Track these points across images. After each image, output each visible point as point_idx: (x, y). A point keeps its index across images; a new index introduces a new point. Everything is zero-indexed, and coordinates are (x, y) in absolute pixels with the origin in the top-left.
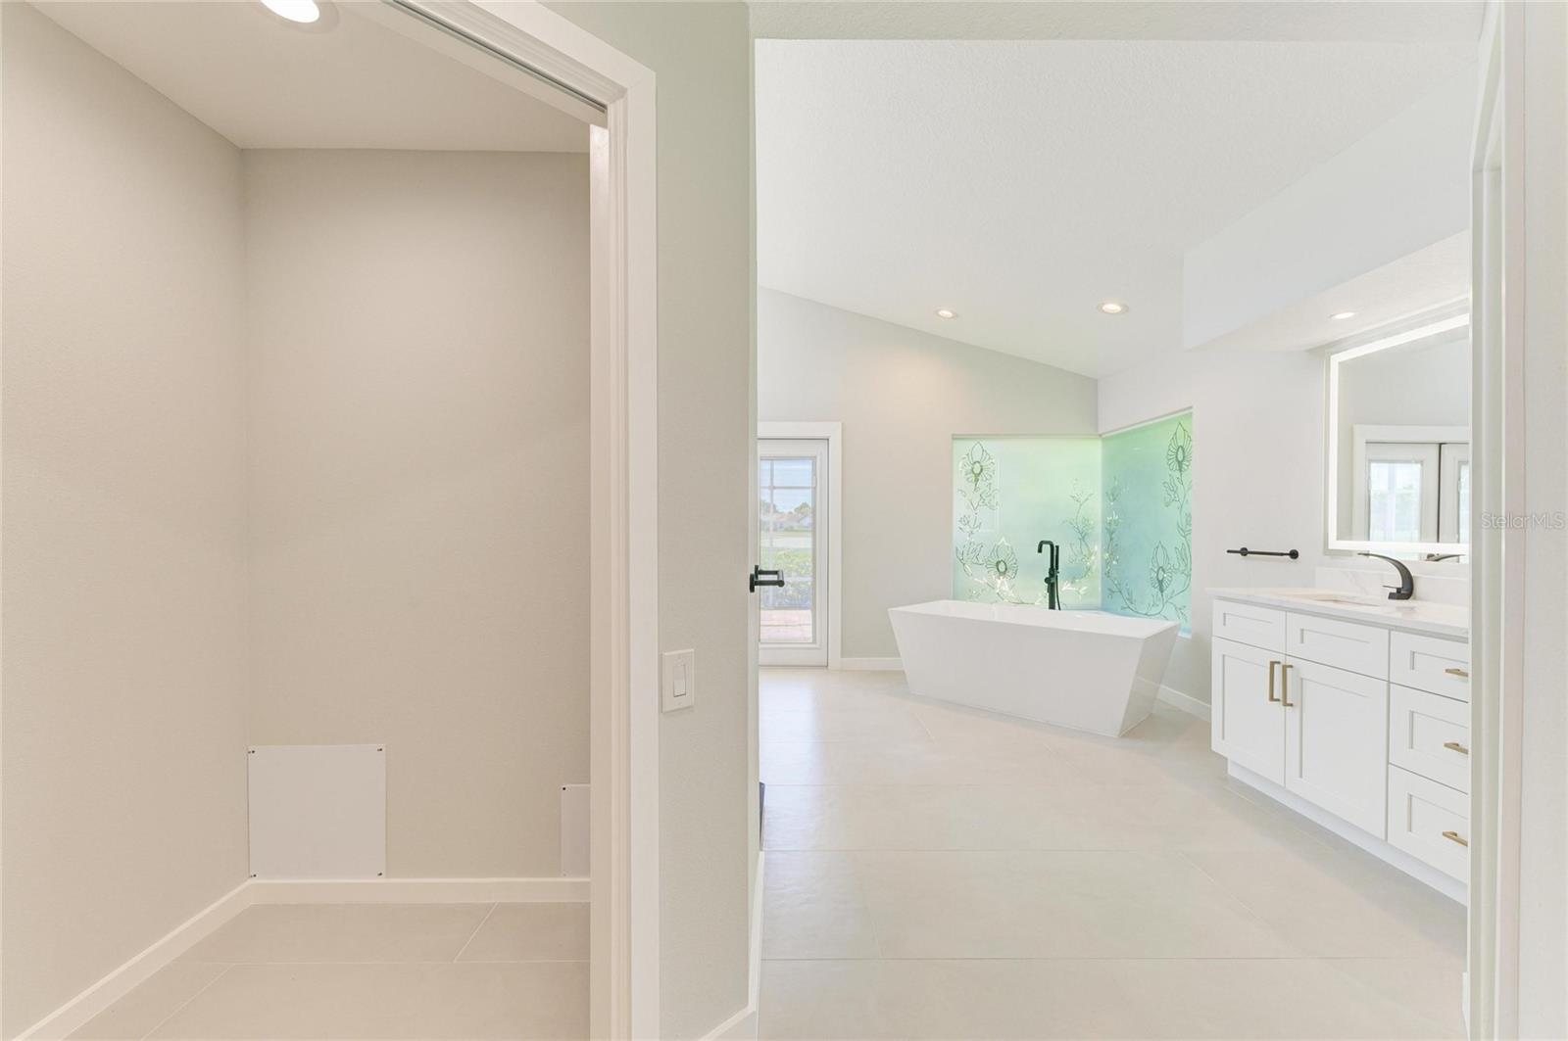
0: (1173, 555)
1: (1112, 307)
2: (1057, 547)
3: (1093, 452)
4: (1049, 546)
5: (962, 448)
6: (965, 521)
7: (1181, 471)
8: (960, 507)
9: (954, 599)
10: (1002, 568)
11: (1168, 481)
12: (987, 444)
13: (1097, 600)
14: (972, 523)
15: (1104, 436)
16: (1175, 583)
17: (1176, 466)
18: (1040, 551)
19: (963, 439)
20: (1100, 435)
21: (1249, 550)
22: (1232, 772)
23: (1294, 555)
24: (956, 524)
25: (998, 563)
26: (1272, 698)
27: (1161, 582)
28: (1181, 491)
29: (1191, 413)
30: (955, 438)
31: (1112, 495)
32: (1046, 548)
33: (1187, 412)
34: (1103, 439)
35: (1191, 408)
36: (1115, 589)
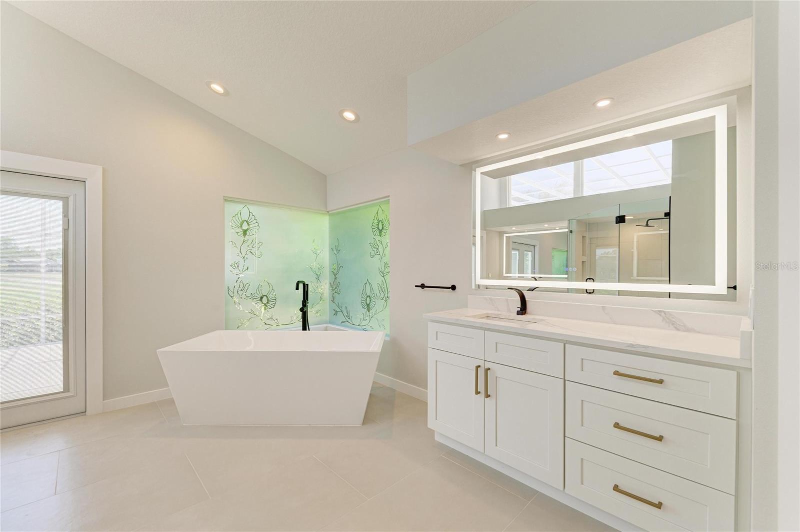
0: (375, 287)
1: (349, 116)
2: (307, 285)
3: (323, 223)
4: (302, 284)
5: (231, 209)
6: (235, 266)
7: (380, 236)
8: (230, 255)
9: (226, 329)
10: (265, 300)
11: (373, 242)
12: (253, 209)
13: (326, 317)
14: (241, 267)
15: (330, 213)
16: (378, 304)
17: (377, 233)
18: (297, 289)
19: (234, 202)
20: (328, 212)
21: (426, 285)
22: (437, 438)
23: (453, 288)
24: (228, 268)
25: (262, 298)
26: (477, 393)
27: (368, 305)
28: (381, 249)
29: (389, 200)
30: (227, 200)
31: (336, 250)
32: (301, 286)
33: (386, 199)
34: (330, 215)
35: (389, 196)
36: (338, 310)
